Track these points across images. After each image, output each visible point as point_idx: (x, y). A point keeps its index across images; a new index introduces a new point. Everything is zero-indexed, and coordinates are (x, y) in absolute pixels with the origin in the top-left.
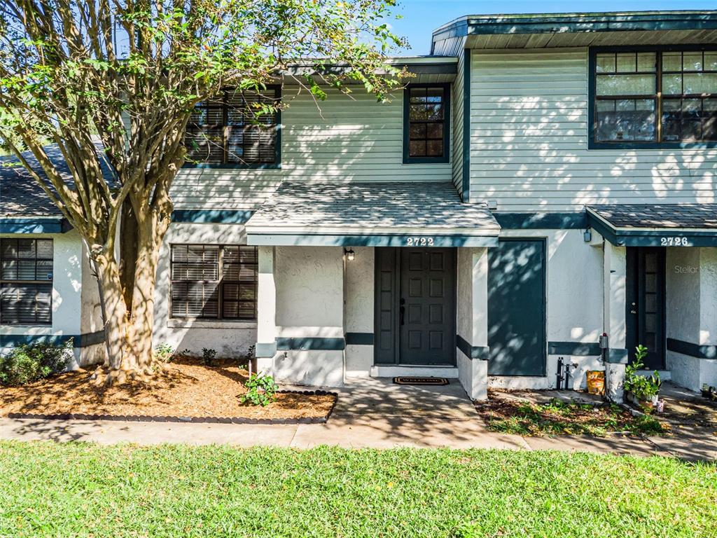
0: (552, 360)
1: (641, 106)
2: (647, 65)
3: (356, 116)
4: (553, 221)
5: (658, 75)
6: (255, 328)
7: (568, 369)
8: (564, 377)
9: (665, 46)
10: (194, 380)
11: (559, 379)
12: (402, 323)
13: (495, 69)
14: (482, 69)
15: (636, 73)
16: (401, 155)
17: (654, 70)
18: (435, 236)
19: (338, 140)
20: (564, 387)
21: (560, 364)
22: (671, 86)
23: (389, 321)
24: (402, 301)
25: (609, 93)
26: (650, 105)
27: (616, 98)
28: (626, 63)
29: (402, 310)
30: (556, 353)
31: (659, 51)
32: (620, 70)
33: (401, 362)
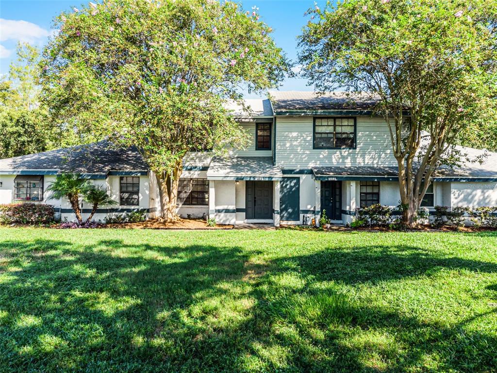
0: (301, 215)
1: (329, 136)
2: (331, 123)
4: (301, 172)
5: (335, 126)
7: (306, 218)
9: (337, 117)
11: (304, 221)
12: (255, 205)
14: (280, 123)
15: (328, 125)
16: (255, 147)
17: (333, 124)
18: (263, 177)
20: (305, 224)
21: (304, 217)
22: (339, 129)
23: (251, 204)
24: (255, 198)
25: (320, 131)
26: (332, 135)
27: (321, 133)
28: (325, 123)
29: (255, 201)
30: (303, 213)
31: (335, 119)
32: (323, 124)
33: (255, 218)
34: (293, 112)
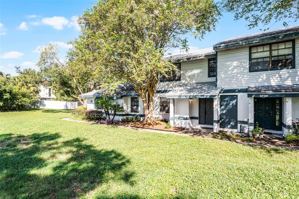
0: (239, 125)
1: (265, 60)
2: (267, 48)
3: (198, 68)
4: (240, 91)
5: (271, 51)
6: (169, 115)
7: (243, 128)
8: (242, 130)
9: (272, 43)
10: (161, 124)
12: (205, 115)
13: (224, 55)
14: (220, 56)
15: (263, 51)
16: (208, 75)
17: (269, 50)
19: (194, 74)
20: (242, 132)
21: (241, 126)
22: (275, 53)
23: (203, 114)
24: (206, 110)
25: (255, 57)
26: (268, 59)
27: (257, 59)
28: (260, 49)
29: (206, 112)
30: (240, 123)
31: (270, 45)
32: (259, 51)
33: (205, 124)
34: (228, 45)
